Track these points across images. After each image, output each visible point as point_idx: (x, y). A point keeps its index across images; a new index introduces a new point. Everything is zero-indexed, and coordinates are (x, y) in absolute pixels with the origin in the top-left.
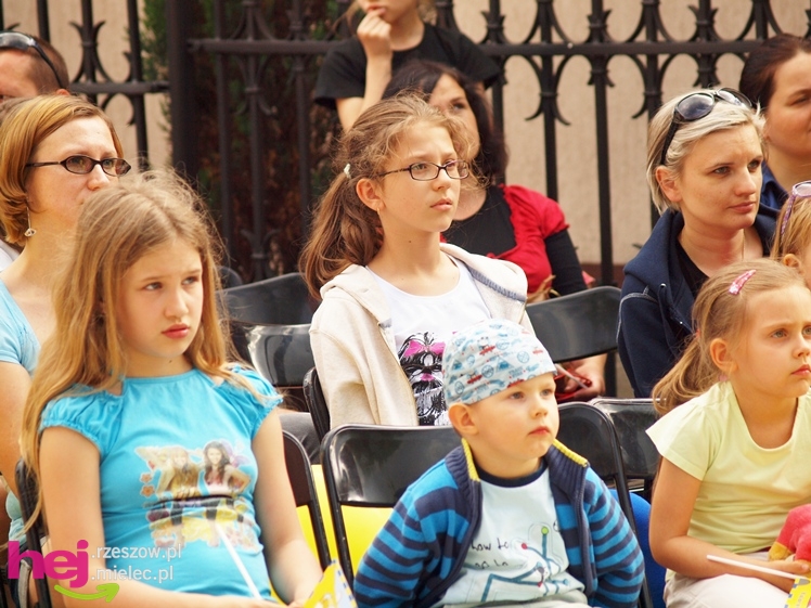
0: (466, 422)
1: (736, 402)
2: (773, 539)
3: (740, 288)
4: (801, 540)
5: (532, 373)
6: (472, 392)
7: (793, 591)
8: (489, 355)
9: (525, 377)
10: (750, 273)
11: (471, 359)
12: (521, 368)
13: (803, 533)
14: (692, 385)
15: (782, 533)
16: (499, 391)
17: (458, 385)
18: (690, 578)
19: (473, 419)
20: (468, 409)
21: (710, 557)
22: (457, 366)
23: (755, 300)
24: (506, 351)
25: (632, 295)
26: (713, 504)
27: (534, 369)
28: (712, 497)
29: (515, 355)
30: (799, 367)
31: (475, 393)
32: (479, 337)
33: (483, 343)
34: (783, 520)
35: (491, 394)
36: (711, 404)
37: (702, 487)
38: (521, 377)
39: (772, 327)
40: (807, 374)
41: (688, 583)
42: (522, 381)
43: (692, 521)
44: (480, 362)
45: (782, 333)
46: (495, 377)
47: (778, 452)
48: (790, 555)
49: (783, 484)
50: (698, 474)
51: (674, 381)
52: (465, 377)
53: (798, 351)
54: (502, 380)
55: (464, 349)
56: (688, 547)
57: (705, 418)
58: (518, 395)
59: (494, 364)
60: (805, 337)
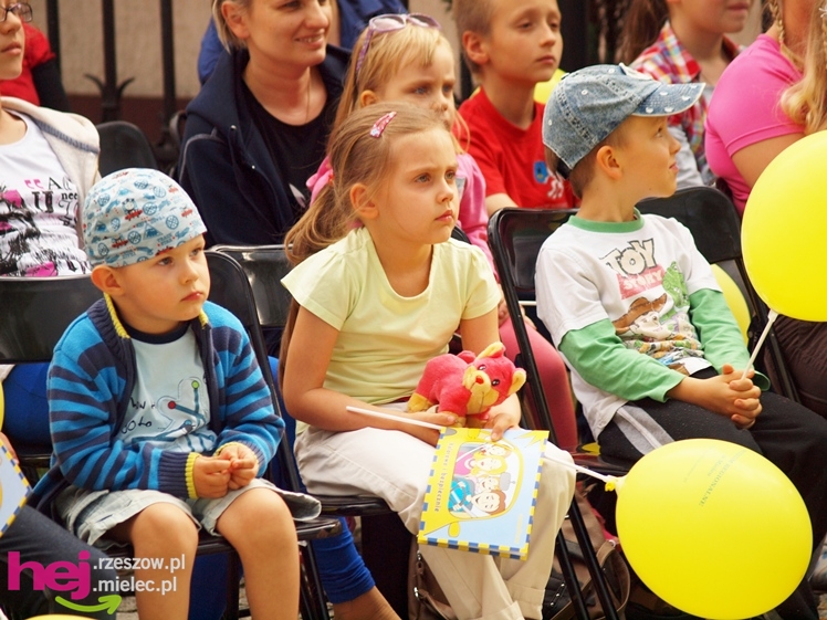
0: (110, 282)
1: (374, 250)
2: (412, 389)
3: (382, 131)
4: (444, 391)
5: (181, 239)
6: (117, 256)
7: (440, 442)
8: (135, 220)
9: (174, 244)
10: (391, 115)
11: (115, 222)
12: (170, 235)
13: (446, 384)
14: (326, 232)
15: (421, 383)
16: (146, 258)
17: (102, 247)
18: (326, 431)
19: (119, 282)
20: (112, 272)
21: (349, 408)
22: (101, 227)
23: (399, 143)
24: (154, 216)
25: (200, 136)
26: (349, 354)
27: (184, 234)
28: (348, 347)
29: (164, 220)
30: (443, 212)
31: (121, 257)
32: (123, 199)
33: (129, 206)
34: (422, 368)
35: (138, 261)
36: (350, 251)
37: (339, 337)
38: (170, 245)
39: (416, 171)
40: (450, 220)
41: (325, 436)
42: (171, 248)
43: (328, 373)
44: (127, 227)
45: (426, 178)
46: (143, 243)
47: (416, 300)
48: (430, 406)
49: (419, 333)
50: (337, 324)
51: (306, 227)
52: (109, 240)
53: (442, 196)
54: (150, 248)
55: (108, 211)
56: (328, 399)
57: (346, 265)
58: (167, 261)
59: (141, 231)
60: (448, 182)
